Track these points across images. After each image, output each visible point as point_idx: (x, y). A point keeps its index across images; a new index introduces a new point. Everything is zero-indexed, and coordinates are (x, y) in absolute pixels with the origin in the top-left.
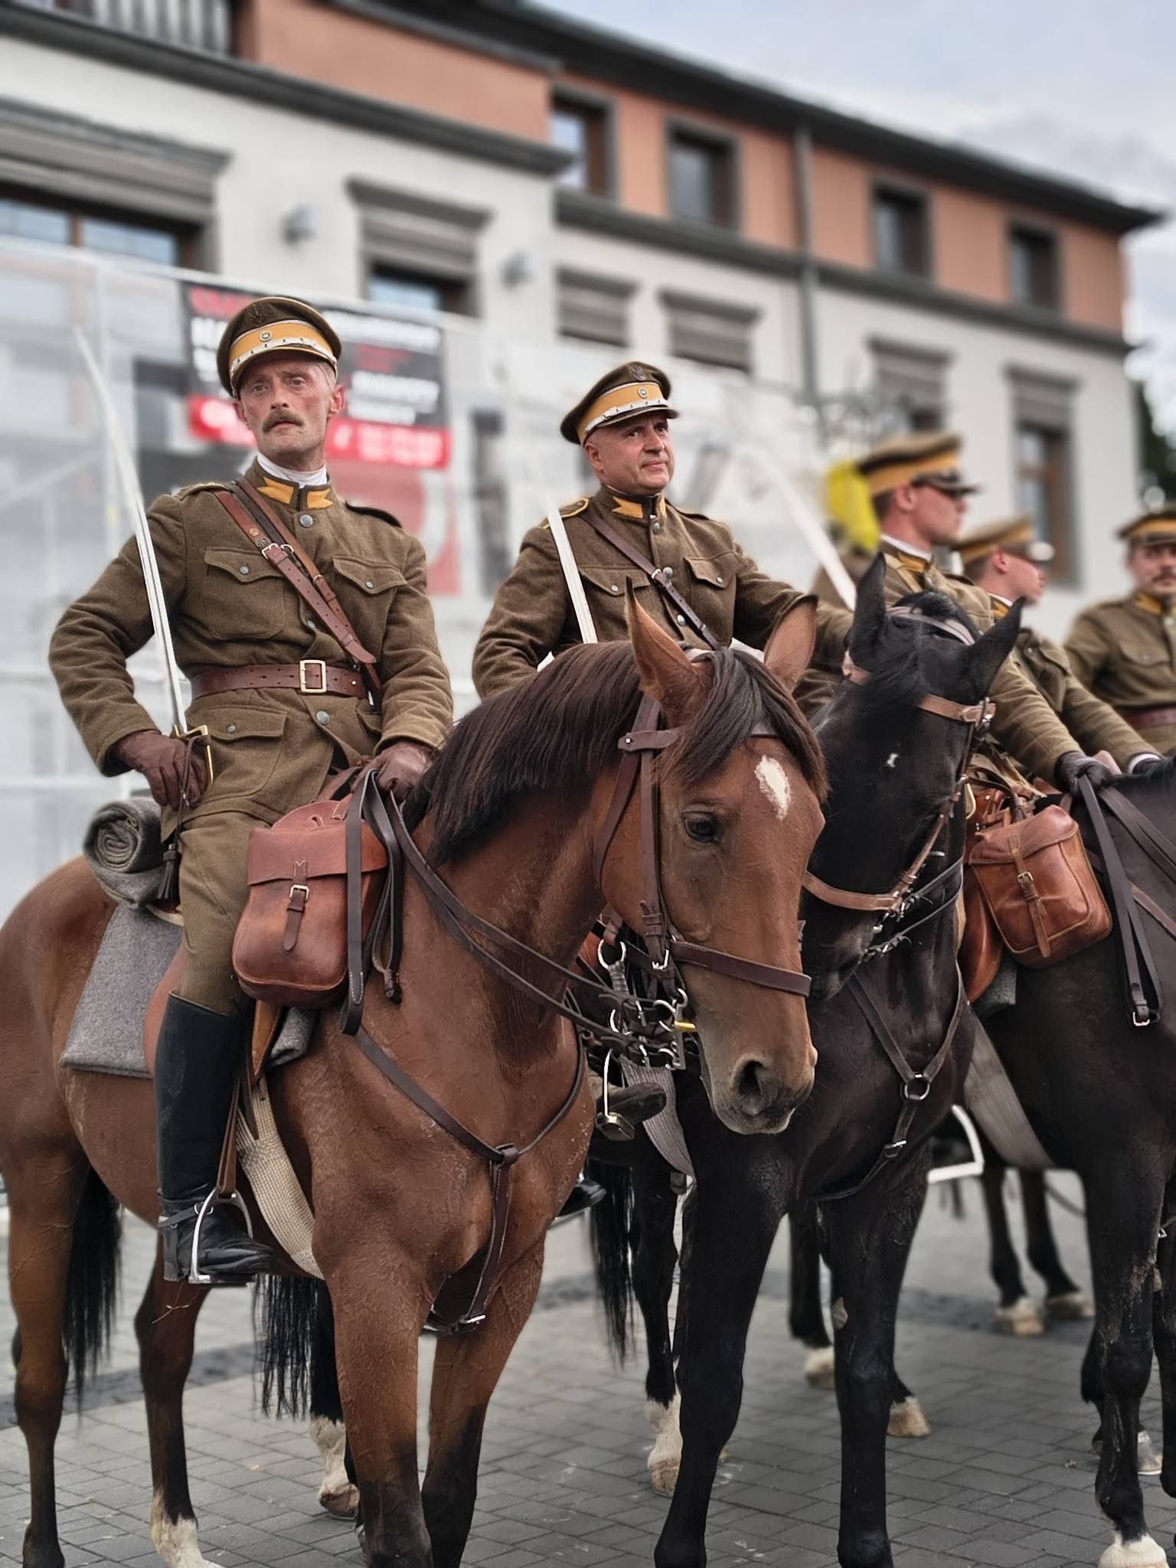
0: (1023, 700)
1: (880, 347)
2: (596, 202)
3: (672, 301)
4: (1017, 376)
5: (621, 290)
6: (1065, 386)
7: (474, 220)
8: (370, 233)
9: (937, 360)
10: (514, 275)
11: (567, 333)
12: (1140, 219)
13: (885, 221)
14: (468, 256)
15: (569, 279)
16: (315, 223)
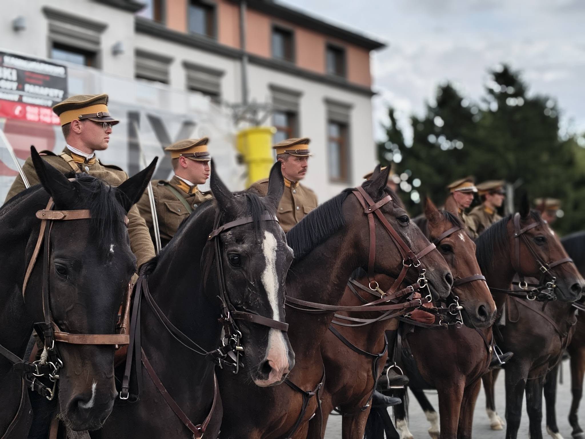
0: (134, 230)
1: (273, 88)
2: (157, 25)
3: (187, 66)
4: (329, 102)
5: (167, 60)
6: (348, 107)
7: (100, 28)
8: (52, 30)
9: (297, 94)
10: (116, 52)
11: (139, 77)
12: (377, 46)
13: (278, 39)
14: (97, 43)
15: (140, 54)
16: (26, 24)
